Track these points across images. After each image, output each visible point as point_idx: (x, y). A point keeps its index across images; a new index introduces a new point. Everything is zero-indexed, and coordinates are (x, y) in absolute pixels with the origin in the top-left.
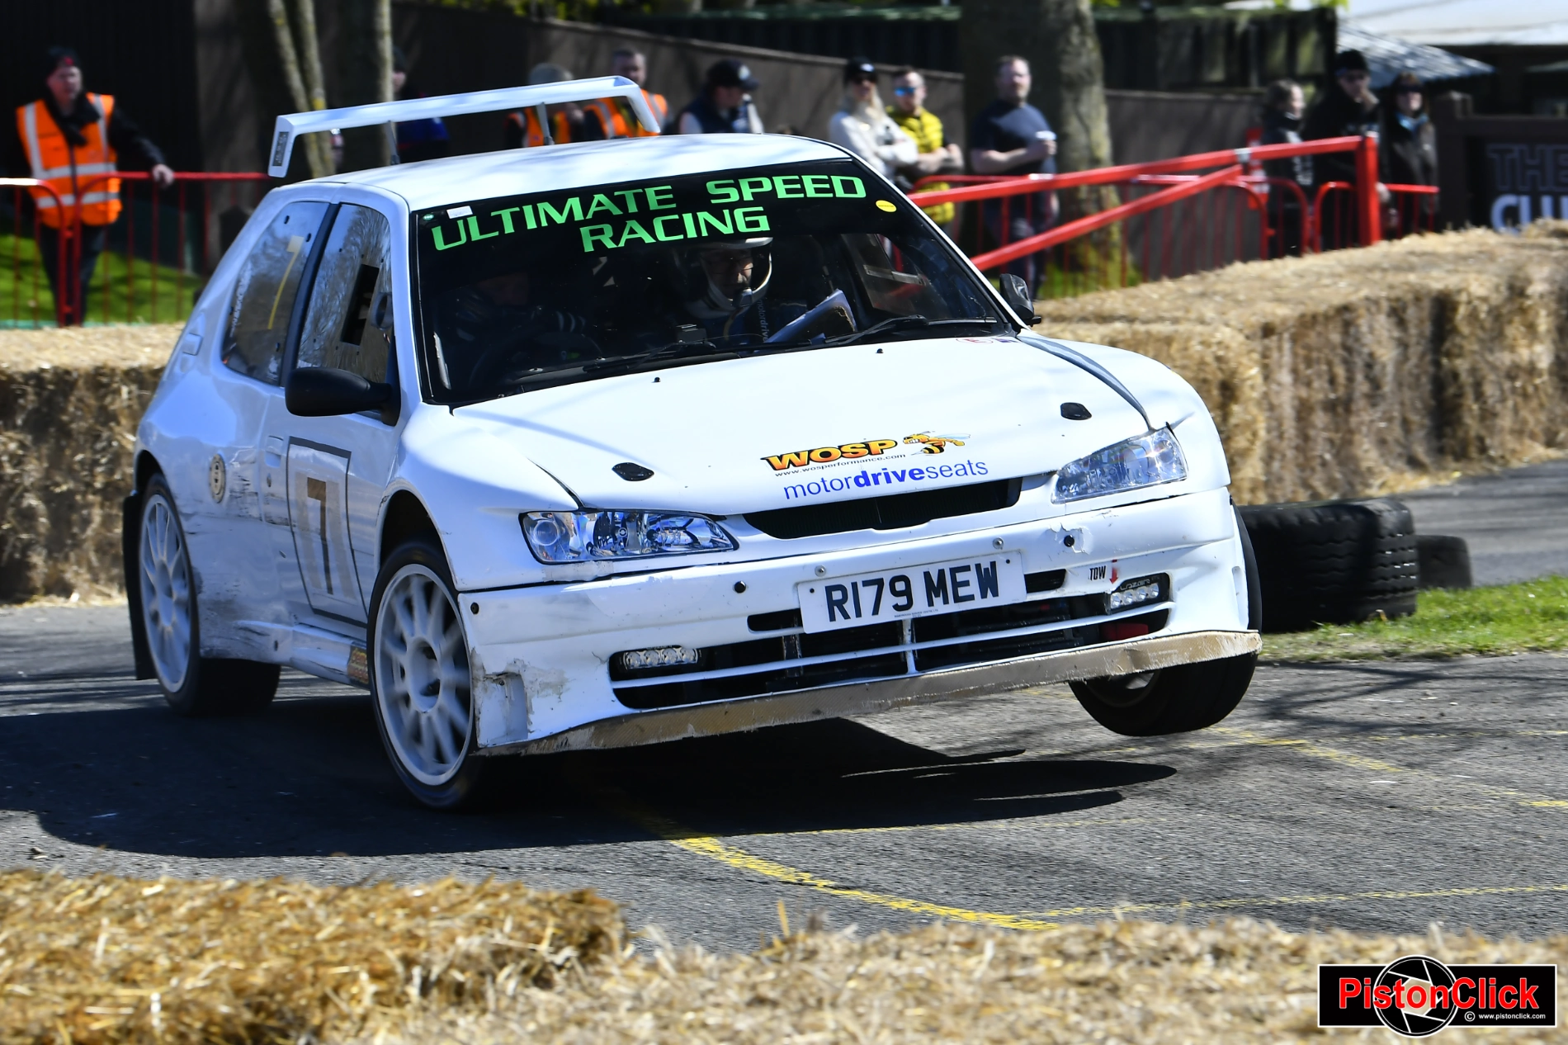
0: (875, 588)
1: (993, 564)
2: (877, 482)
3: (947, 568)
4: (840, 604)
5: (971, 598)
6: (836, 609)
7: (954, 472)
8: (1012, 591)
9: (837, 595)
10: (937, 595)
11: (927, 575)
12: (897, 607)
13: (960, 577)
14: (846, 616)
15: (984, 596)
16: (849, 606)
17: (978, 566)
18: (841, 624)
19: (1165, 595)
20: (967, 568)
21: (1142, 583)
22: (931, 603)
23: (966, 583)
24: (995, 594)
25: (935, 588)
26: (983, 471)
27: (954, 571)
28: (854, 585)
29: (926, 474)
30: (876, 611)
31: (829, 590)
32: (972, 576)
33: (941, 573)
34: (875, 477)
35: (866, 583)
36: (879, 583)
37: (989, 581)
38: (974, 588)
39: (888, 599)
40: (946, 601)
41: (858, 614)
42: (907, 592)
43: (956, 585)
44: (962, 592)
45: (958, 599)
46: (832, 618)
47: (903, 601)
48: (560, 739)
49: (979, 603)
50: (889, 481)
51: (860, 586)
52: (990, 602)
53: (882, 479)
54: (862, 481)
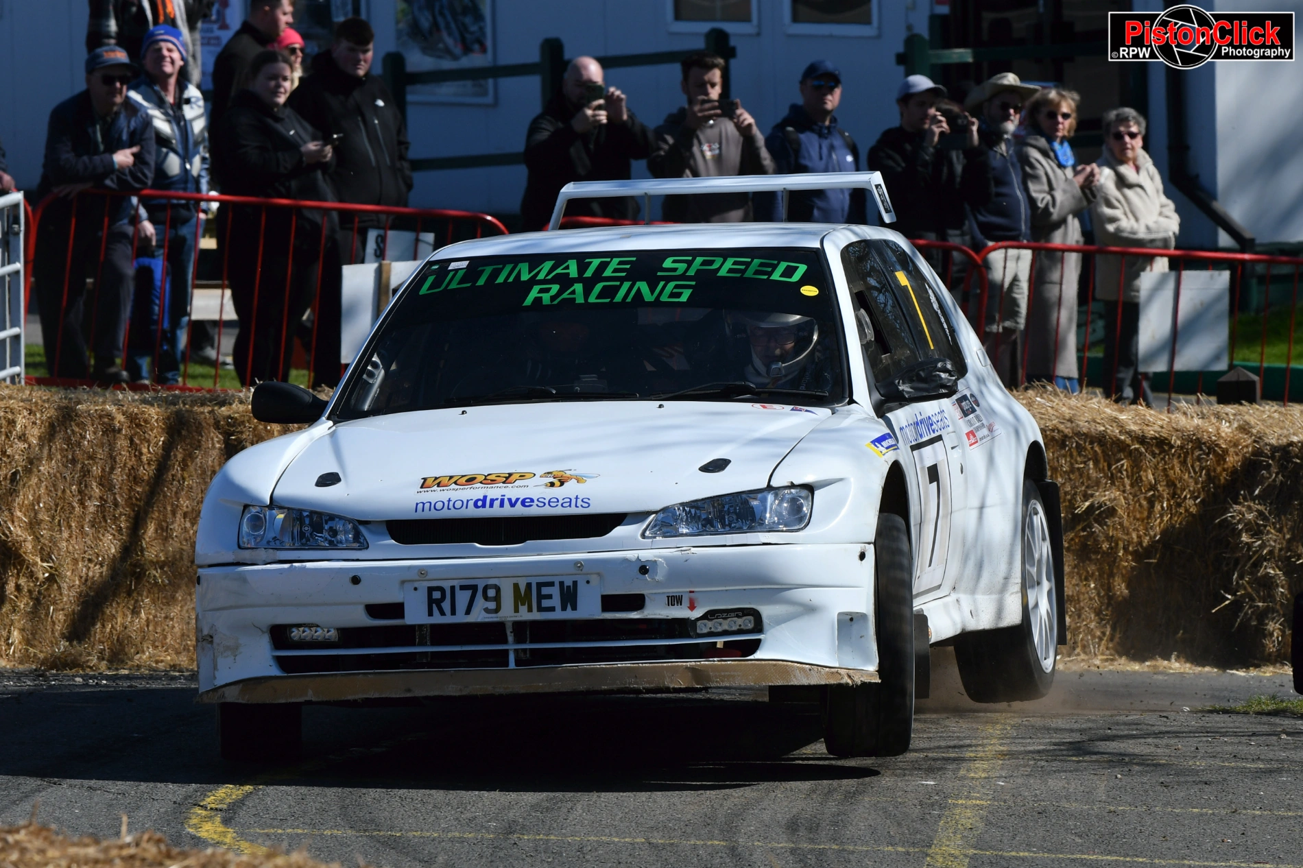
0: (469, 593)
1: (575, 583)
2: (491, 505)
3: (534, 581)
4: (439, 603)
5: (552, 609)
6: (435, 607)
7: (560, 504)
8: (589, 608)
9: (437, 595)
10: (523, 604)
11: (516, 586)
12: (487, 610)
13: (545, 591)
14: (442, 613)
15: (564, 608)
16: (446, 605)
17: (562, 583)
18: (437, 619)
19: (759, 627)
20: (551, 584)
21: (733, 614)
22: (516, 610)
23: (550, 597)
24: (574, 608)
25: (521, 598)
26: (587, 505)
27: (540, 585)
28: (453, 588)
29: (536, 502)
30: (468, 612)
31: (431, 590)
32: (555, 591)
33: (529, 585)
34: (492, 501)
35: (463, 588)
36: (474, 588)
37: (570, 596)
38: (556, 601)
39: (480, 603)
40: (530, 610)
41: (453, 612)
42: (497, 598)
43: (541, 597)
44: (545, 603)
45: (540, 609)
46: (430, 614)
47: (492, 605)
48: (220, 691)
49: (558, 615)
50: (502, 505)
51: (457, 589)
52: (569, 615)
53: (497, 503)
54: (480, 503)
